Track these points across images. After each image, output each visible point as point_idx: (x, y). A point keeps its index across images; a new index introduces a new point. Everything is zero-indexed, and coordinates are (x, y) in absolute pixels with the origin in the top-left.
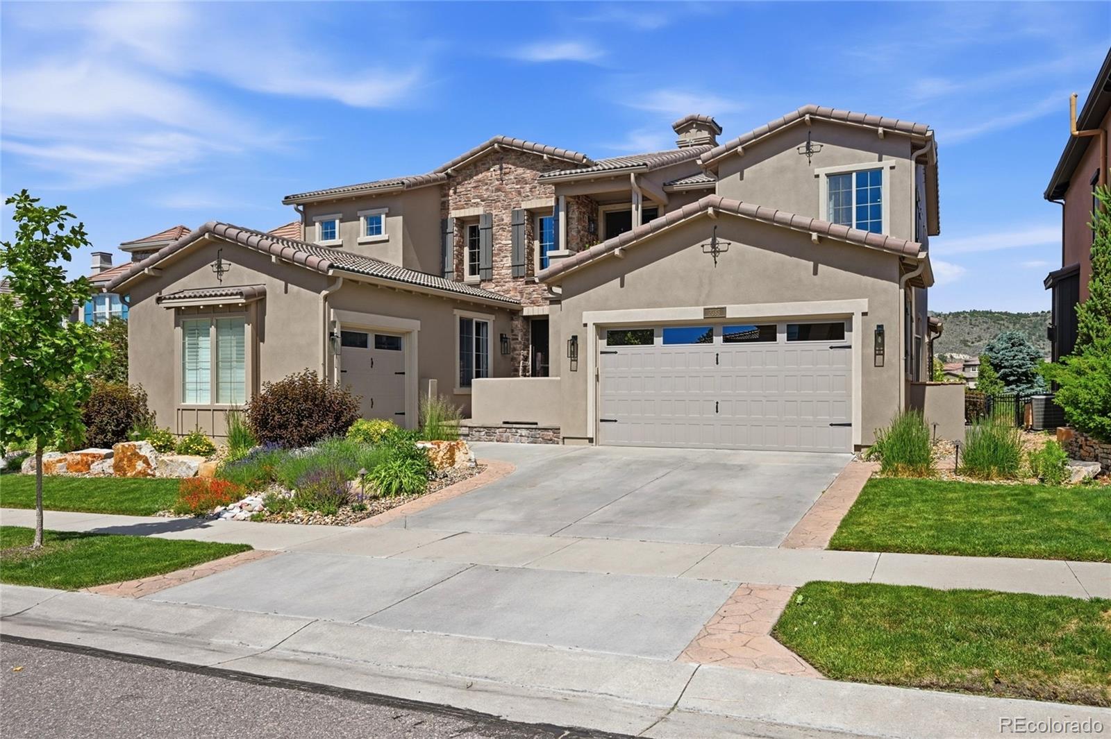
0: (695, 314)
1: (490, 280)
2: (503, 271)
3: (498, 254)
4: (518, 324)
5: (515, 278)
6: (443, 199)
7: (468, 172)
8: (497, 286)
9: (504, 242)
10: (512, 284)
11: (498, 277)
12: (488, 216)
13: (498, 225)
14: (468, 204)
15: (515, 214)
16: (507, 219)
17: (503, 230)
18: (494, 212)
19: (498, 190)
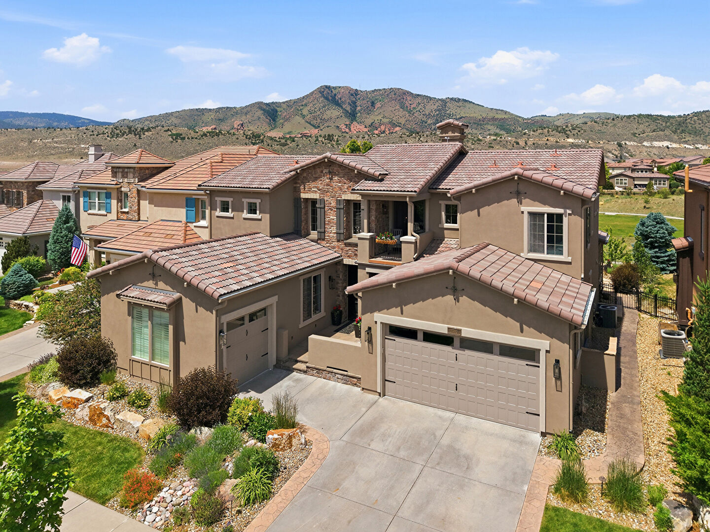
0: (442, 328)
1: (324, 240)
2: (331, 235)
3: (328, 224)
4: (340, 268)
5: (338, 241)
6: (295, 185)
7: (310, 171)
8: (327, 243)
9: (331, 217)
10: (336, 243)
11: (328, 238)
12: (323, 201)
13: (328, 207)
14: (310, 191)
15: (338, 202)
16: (333, 204)
17: (332, 210)
18: (326, 199)
19: (328, 185)
